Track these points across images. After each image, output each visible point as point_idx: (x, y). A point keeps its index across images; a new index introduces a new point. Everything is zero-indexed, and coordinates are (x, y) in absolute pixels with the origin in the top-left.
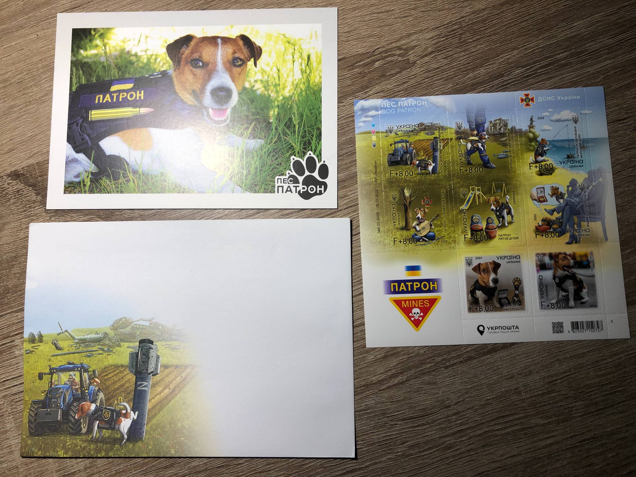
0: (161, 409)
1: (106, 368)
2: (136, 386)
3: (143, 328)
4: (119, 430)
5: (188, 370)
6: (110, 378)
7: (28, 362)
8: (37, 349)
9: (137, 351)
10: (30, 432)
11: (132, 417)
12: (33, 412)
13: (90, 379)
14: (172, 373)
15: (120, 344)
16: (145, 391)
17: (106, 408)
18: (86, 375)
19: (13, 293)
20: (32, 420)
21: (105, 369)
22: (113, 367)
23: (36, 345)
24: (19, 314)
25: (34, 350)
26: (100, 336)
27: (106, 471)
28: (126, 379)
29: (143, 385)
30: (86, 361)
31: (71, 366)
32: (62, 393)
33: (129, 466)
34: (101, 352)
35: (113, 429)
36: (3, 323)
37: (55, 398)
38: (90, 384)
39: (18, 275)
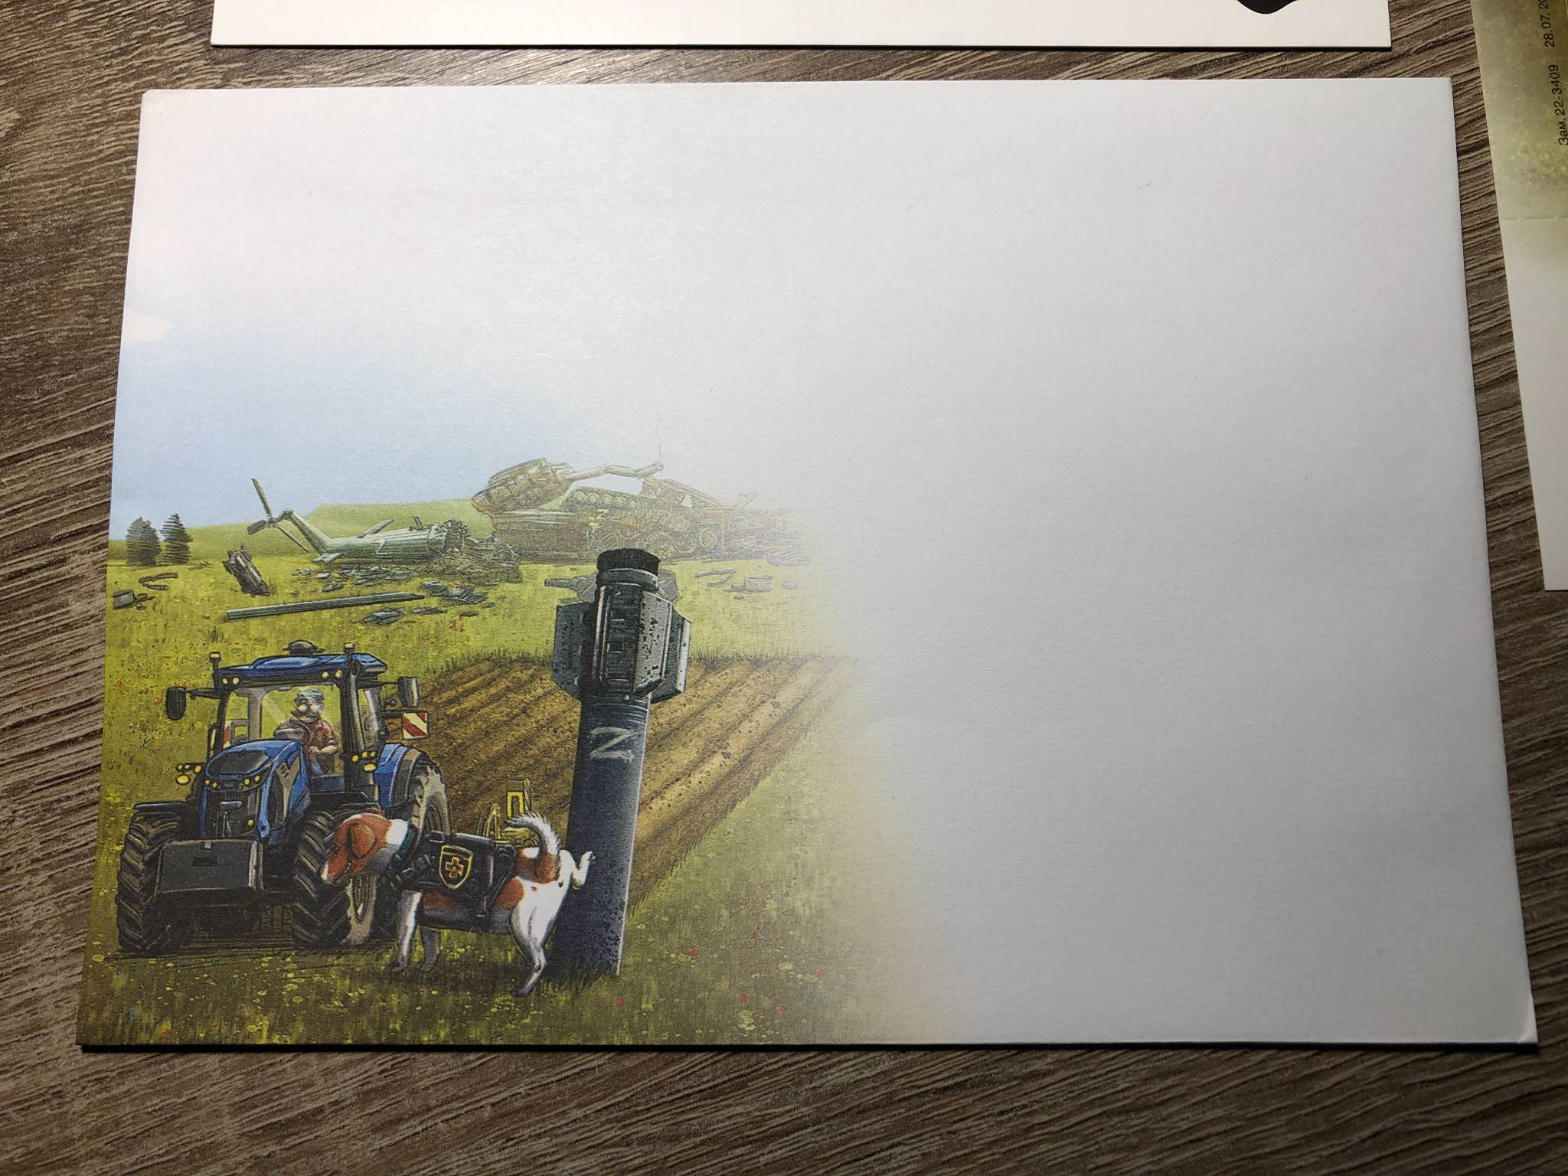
0: (691, 840)
1: (454, 668)
2: (585, 742)
3: (617, 504)
4: (510, 930)
5: (805, 678)
6: (473, 710)
7: (124, 644)
8: (164, 588)
9: (592, 600)
10: (123, 939)
11: (565, 877)
12: (140, 851)
13: (382, 715)
14: (735, 689)
15: (516, 570)
16: (622, 766)
17: (451, 840)
18: (366, 701)
19: (66, 368)
20: (136, 885)
21: (450, 676)
22: (484, 666)
23: (159, 570)
24: (88, 451)
25: (150, 592)
26: (433, 535)
27: (456, 1105)
28: (539, 715)
29: (616, 741)
30: (367, 641)
31: (306, 661)
32: (263, 772)
33: (555, 1088)
34: (434, 602)
35: (484, 926)
36: (20, 486)
37: (233, 796)
38: (385, 737)
39: (86, 298)
